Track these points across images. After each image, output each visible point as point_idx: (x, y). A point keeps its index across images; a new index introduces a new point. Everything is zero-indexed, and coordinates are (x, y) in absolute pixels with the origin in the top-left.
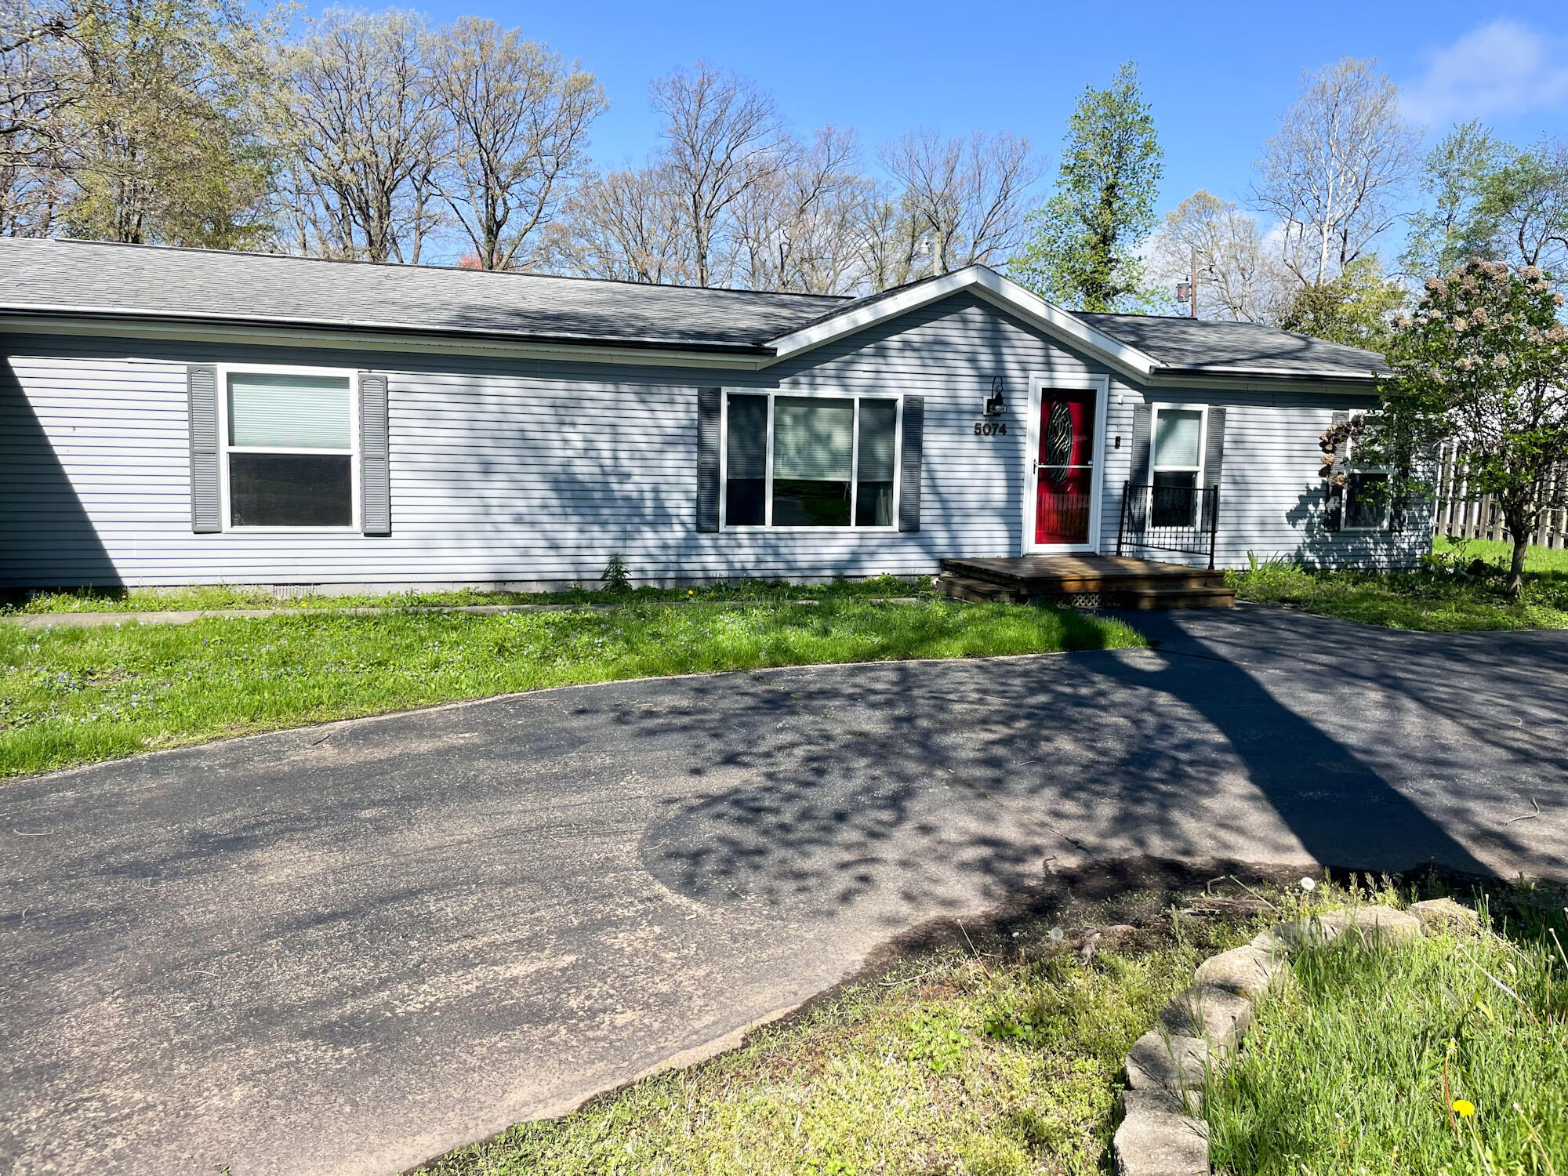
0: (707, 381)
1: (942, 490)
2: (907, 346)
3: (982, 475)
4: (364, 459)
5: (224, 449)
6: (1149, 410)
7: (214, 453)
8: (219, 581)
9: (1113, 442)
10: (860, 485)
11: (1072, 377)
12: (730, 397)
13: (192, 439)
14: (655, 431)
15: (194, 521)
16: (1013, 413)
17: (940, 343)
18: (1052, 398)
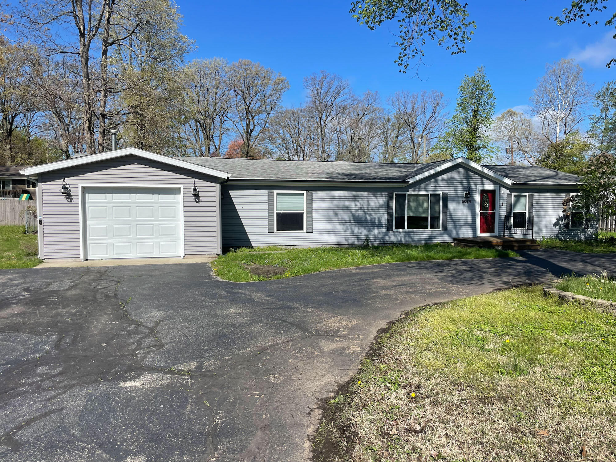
0: (390, 191)
1: (454, 218)
2: (443, 180)
3: (465, 214)
4: (307, 213)
5: (276, 212)
6: (511, 195)
7: (274, 213)
8: (273, 245)
9: (501, 204)
10: (430, 217)
11: (489, 187)
12: (396, 194)
13: (268, 209)
14: (378, 204)
15: (268, 230)
16: (473, 197)
17: (452, 179)
18: (483, 192)
